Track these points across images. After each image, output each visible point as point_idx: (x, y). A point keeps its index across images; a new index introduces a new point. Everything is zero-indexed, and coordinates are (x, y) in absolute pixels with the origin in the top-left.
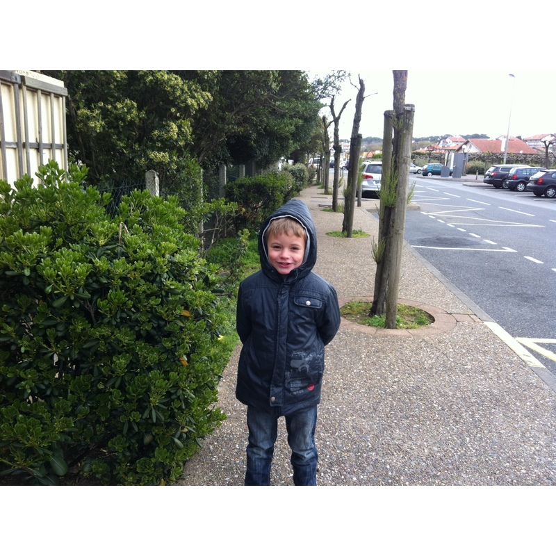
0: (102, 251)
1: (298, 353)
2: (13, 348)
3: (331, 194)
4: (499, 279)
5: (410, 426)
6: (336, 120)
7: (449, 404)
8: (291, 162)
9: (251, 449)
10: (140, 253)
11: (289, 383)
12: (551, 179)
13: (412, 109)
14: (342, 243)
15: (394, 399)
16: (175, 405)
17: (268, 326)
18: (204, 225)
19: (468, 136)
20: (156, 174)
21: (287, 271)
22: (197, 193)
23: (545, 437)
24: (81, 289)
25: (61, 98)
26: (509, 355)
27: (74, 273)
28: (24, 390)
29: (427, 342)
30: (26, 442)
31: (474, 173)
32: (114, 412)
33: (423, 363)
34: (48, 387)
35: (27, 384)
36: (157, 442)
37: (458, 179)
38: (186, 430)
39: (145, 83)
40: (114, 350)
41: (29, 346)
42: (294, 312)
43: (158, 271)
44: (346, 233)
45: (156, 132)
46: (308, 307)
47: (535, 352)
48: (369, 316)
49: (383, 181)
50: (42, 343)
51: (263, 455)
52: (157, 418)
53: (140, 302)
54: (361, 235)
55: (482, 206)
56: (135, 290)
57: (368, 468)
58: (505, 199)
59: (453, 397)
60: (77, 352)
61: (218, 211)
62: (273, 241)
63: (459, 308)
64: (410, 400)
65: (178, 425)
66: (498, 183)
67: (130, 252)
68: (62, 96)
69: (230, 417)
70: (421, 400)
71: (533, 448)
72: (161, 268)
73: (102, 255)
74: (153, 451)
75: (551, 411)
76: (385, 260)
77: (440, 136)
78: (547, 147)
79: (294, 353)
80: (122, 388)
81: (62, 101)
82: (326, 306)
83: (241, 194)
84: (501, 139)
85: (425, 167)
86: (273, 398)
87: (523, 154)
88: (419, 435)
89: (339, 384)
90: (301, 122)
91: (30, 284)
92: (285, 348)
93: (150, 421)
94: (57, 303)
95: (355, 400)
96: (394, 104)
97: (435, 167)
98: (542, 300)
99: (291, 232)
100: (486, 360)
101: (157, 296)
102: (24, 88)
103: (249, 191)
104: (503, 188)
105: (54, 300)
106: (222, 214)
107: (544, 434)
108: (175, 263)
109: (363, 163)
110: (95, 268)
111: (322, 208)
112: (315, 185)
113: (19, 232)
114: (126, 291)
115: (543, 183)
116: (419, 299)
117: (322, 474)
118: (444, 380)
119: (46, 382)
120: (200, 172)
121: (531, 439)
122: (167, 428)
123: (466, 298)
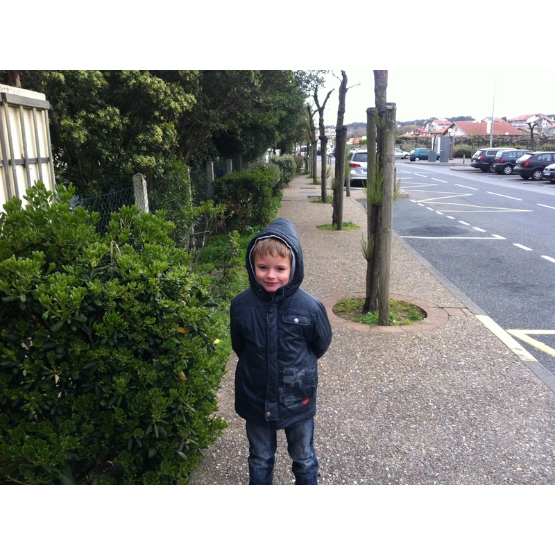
0: (95, 273)
1: (290, 369)
2: (15, 371)
3: (319, 184)
4: (489, 269)
5: (407, 427)
6: (321, 110)
7: (444, 403)
8: (278, 152)
9: (252, 460)
10: (133, 274)
11: (283, 398)
12: (537, 161)
13: (393, 108)
14: (332, 236)
15: (390, 399)
16: (177, 420)
17: (259, 344)
18: (195, 228)
19: (453, 118)
20: (143, 177)
21: (275, 288)
22: (185, 192)
23: (540, 433)
24: (77, 313)
25: (43, 112)
26: (501, 349)
27: (69, 298)
28: (29, 411)
29: (420, 339)
30: (35, 462)
31: (461, 157)
32: (118, 429)
33: (418, 360)
34: (51, 407)
35: (31, 405)
36: (161, 456)
37: (445, 163)
38: (188, 442)
39: (128, 87)
40: (114, 370)
41: (31, 369)
42: (283, 330)
43: (151, 290)
44: (336, 226)
45: (141, 136)
46: (296, 324)
47: (528, 344)
48: (362, 312)
49: (369, 170)
50: (43, 366)
51: (264, 465)
52: (160, 434)
53: (135, 322)
54: (352, 227)
55: (470, 191)
56: (130, 311)
57: (368, 471)
58: (493, 183)
59: (448, 395)
60: (77, 373)
61: (207, 214)
62: (259, 262)
63: (450, 302)
64: (406, 399)
65: (180, 439)
66: (485, 166)
67: (123, 272)
68: (44, 109)
69: (230, 423)
70: (417, 399)
71: (528, 445)
72: (154, 287)
73: (95, 278)
74: (158, 464)
75: (544, 407)
76: (375, 257)
77: (425, 119)
78: (532, 129)
79: (286, 369)
80: (124, 405)
81: (45, 114)
82: (314, 324)
83: (229, 190)
84: (486, 120)
85: (412, 152)
86: (269, 413)
87: (509, 136)
88: (416, 435)
89: (336, 385)
90: (284, 113)
91: (27, 308)
92: (276, 365)
93: (153, 436)
94: (55, 328)
95: (352, 401)
96: (376, 102)
97: (422, 152)
98: (532, 289)
99: (275, 253)
100: (478, 355)
101: (152, 316)
102: (6, 105)
103: (237, 186)
104: (490, 172)
105: (52, 325)
106: (212, 217)
107: (538, 430)
108: (167, 282)
109: (351, 151)
110: (89, 291)
111: (312, 200)
112: (304, 174)
113: (12, 259)
114: (121, 313)
115: (530, 166)
116: (410, 294)
117: (324, 479)
118: (438, 377)
119: (50, 403)
120: (187, 171)
121: (526, 436)
122: (170, 441)
123: (457, 291)
